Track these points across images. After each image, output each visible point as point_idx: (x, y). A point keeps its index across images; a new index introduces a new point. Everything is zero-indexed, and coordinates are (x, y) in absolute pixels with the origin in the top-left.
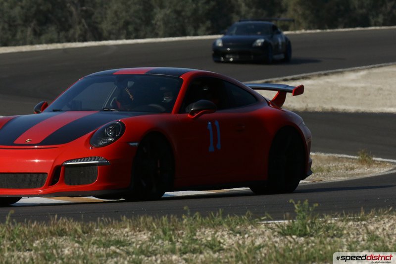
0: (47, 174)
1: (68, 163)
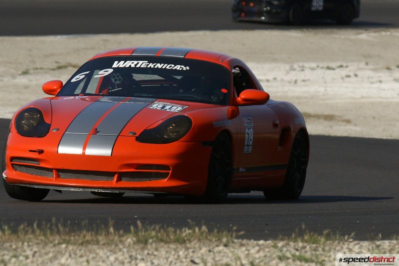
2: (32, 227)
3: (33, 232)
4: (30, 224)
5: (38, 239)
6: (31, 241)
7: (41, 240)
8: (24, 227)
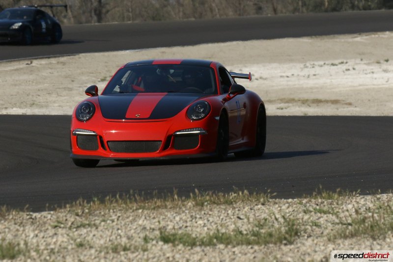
0: (161, 141)
1: (177, 133)
3: (117, 201)
4: (114, 196)
5: (120, 207)
6: (115, 209)
7: (123, 207)
8: (109, 198)
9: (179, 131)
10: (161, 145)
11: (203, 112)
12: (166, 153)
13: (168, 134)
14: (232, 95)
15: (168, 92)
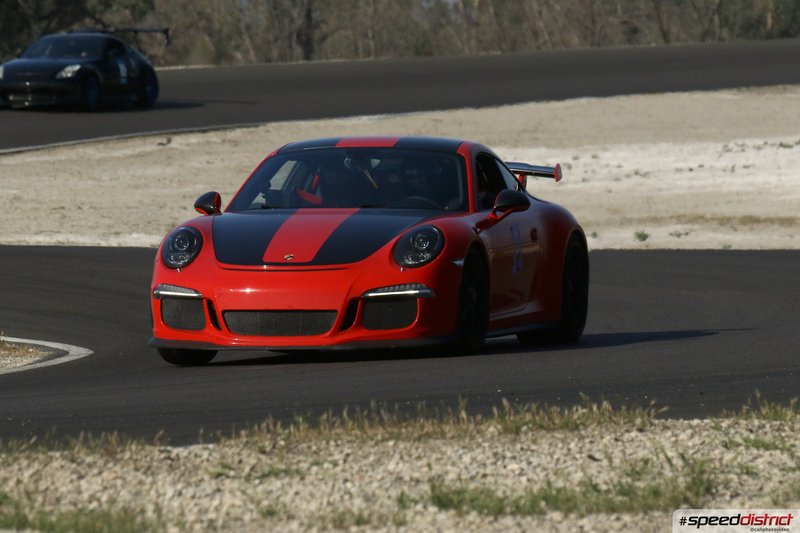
0: (336, 311)
2: (341, 416)
3: (343, 423)
4: (338, 412)
5: (350, 435)
6: (340, 439)
7: (356, 435)
8: (328, 417)
9: (375, 291)
10: (335, 320)
11: (428, 250)
12: (346, 336)
13: (351, 296)
14: (499, 214)
15: (364, 207)
